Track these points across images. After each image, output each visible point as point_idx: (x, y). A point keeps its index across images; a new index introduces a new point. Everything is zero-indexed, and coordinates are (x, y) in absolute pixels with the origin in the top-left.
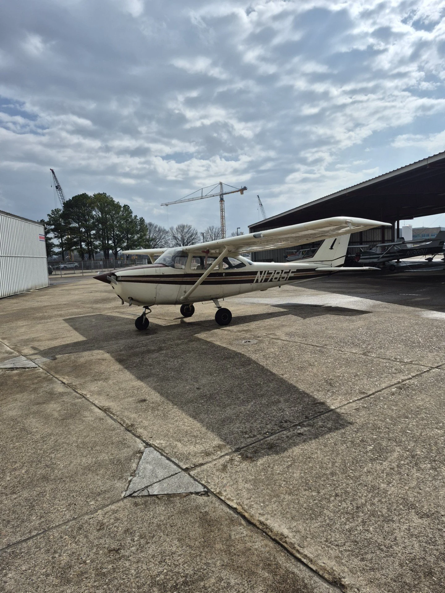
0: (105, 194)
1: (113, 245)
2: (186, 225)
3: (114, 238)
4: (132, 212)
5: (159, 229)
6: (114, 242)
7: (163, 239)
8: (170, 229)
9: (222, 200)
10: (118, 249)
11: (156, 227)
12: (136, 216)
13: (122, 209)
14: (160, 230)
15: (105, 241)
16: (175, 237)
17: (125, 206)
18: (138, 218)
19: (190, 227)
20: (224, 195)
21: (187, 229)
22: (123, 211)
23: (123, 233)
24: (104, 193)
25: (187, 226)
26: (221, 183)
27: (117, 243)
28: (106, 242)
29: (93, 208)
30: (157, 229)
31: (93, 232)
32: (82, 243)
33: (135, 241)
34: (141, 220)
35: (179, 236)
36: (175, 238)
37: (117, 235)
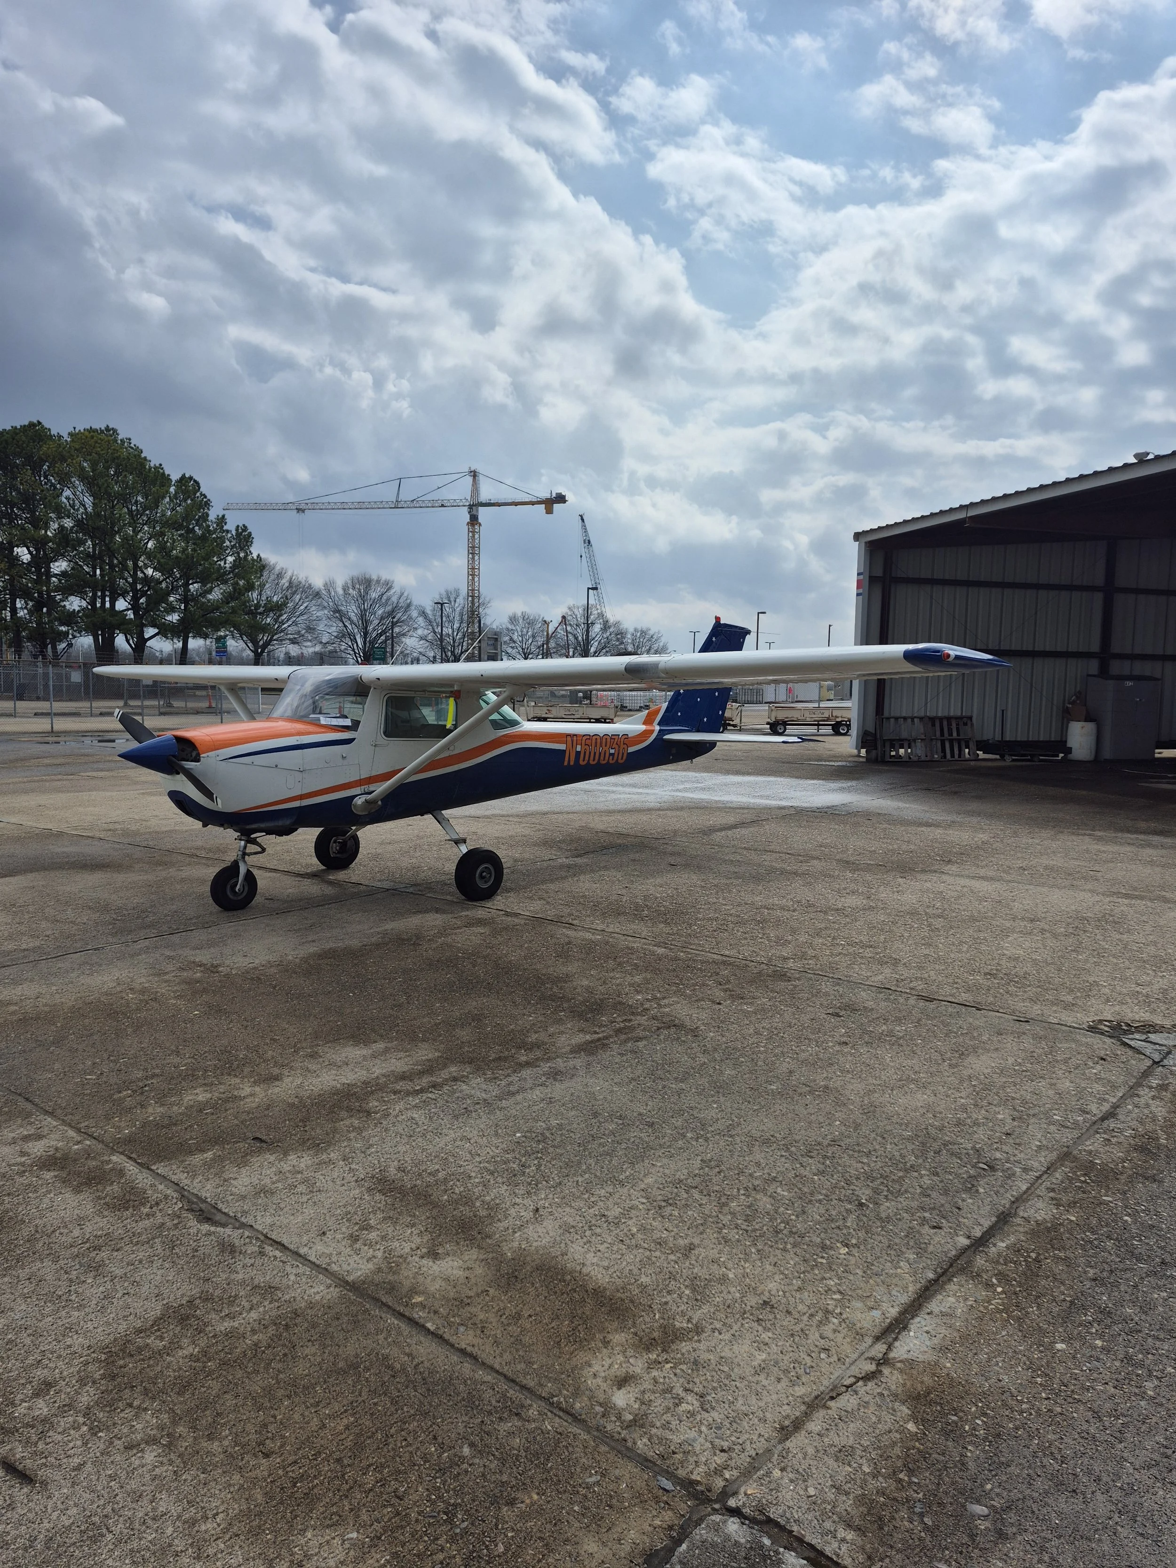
0: (111, 432)
1: (130, 615)
2: (374, 577)
3: (135, 591)
4: (208, 504)
5: (290, 582)
6: (135, 607)
7: (301, 614)
8: (326, 585)
9: (474, 520)
10: (150, 632)
11: (280, 576)
12: (222, 520)
13: (172, 489)
14: (294, 587)
15: (103, 603)
16: (339, 611)
17: (184, 480)
18: (230, 526)
19: (388, 586)
20: (480, 508)
21: (380, 590)
22: (176, 496)
23: (171, 574)
24: (107, 429)
25: (378, 581)
26: (474, 474)
27: (147, 611)
28: (108, 605)
29: (64, 480)
30: (284, 582)
31: (60, 566)
32: (19, 604)
33: (215, 606)
34: (239, 534)
35: (352, 611)
36: (339, 614)
37: (147, 580)
